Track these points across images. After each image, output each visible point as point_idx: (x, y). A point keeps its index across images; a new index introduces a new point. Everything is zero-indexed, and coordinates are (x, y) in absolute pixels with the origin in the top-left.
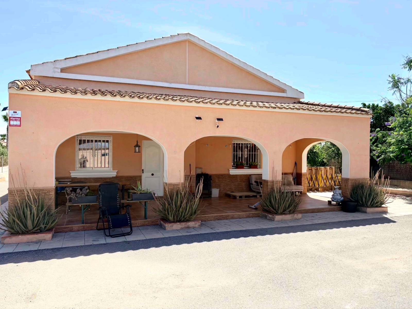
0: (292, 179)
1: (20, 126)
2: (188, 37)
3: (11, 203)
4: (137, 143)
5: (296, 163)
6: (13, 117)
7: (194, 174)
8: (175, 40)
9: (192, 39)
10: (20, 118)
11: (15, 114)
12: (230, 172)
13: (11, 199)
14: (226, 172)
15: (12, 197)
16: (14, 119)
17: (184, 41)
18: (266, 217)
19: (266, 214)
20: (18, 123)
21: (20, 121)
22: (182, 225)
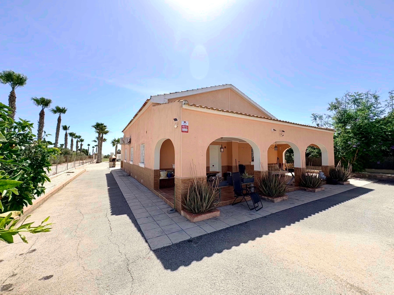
0: (278, 167)
1: (187, 132)
2: (231, 87)
3: (183, 189)
4: (222, 146)
5: (278, 158)
6: (184, 126)
7: (238, 165)
8: (225, 87)
9: (233, 87)
10: (188, 126)
11: (185, 123)
12: (251, 163)
13: (183, 186)
14: (249, 164)
15: (184, 185)
16: (184, 127)
17: (228, 89)
18: (305, 190)
19: (305, 188)
20: (186, 130)
21: (188, 129)
22: (281, 199)
